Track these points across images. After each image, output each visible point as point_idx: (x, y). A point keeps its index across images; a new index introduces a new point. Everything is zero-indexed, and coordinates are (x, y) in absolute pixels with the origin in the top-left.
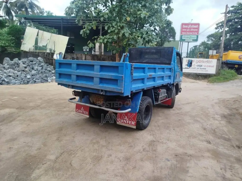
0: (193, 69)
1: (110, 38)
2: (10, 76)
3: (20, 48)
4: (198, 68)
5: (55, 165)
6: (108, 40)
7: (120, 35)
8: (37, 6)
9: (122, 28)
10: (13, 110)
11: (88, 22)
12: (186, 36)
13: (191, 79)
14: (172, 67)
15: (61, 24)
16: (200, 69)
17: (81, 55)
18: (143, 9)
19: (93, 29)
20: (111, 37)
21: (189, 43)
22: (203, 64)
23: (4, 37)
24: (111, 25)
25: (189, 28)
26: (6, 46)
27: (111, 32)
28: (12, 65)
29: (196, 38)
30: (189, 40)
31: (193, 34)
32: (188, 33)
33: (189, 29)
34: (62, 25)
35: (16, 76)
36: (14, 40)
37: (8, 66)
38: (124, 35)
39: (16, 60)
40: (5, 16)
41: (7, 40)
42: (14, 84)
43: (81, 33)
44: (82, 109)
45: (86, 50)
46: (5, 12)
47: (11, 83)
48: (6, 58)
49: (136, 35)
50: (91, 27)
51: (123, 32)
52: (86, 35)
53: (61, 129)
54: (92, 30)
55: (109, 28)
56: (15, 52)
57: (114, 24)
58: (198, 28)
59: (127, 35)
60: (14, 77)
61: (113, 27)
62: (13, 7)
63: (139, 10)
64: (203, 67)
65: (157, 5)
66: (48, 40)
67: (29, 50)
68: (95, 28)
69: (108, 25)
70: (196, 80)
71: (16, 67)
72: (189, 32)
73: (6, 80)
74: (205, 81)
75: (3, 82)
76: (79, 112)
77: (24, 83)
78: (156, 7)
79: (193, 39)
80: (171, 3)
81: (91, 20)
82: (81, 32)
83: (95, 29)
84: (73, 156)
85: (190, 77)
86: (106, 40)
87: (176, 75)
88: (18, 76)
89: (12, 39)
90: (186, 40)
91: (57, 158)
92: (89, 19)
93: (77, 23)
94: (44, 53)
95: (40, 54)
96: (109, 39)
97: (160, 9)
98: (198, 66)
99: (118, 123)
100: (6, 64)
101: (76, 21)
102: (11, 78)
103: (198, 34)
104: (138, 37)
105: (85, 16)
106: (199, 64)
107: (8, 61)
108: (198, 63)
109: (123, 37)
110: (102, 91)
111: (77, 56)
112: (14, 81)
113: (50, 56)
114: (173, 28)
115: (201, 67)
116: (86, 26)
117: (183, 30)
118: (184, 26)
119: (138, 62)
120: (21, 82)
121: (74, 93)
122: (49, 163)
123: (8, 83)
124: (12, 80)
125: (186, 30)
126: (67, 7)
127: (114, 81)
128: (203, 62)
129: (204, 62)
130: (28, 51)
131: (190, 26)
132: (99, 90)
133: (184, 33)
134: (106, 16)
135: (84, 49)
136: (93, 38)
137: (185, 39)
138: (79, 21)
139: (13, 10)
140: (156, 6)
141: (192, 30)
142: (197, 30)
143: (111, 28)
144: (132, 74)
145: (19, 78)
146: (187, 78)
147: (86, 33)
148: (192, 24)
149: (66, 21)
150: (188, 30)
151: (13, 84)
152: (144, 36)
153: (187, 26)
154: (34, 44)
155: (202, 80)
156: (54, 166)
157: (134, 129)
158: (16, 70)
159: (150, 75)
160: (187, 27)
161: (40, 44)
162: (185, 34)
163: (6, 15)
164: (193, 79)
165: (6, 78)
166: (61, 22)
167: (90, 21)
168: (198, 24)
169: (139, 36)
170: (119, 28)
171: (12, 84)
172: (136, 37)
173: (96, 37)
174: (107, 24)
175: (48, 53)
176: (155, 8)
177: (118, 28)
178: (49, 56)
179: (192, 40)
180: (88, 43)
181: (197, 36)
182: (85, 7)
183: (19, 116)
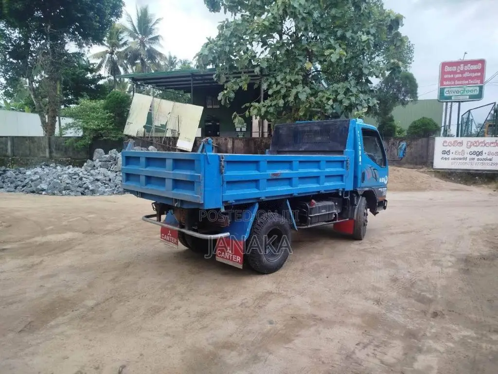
0: (460, 161)
1: (271, 106)
2: (98, 180)
3: (123, 132)
4: (473, 159)
5: (88, 314)
6: (268, 110)
7: (291, 99)
8: (160, 54)
9: (295, 83)
10: (76, 235)
11: (234, 77)
12: (452, 89)
13: (454, 181)
14: (344, 158)
15: (190, 84)
16: (478, 159)
17: (226, 139)
18: (338, 44)
19: (243, 89)
20: (274, 103)
21: (461, 103)
22: (485, 150)
23: (97, 113)
24: (273, 81)
25: (458, 71)
26: (100, 129)
27: (275, 92)
28: (105, 161)
29: (477, 93)
30: (461, 98)
31: (469, 84)
32: (457, 82)
33: (459, 73)
34: (192, 85)
35: (107, 180)
36: (114, 117)
37: (100, 163)
38: (296, 97)
39: (113, 152)
40: (108, 77)
41: (102, 118)
42: (102, 194)
43: (219, 98)
44: (168, 234)
45: (241, 129)
46: (109, 70)
47: (98, 192)
48: (97, 150)
49: (324, 96)
50: (238, 87)
51: (294, 91)
52: (228, 102)
53: (127, 265)
54: (239, 92)
55: (270, 86)
56: (114, 139)
57: (279, 79)
58: (482, 70)
59: (303, 97)
60: (104, 181)
61: (277, 83)
62: (120, 61)
63: (330, 47)
64: (484, 156)
65: (368, 33)
66: (169, 113)
67: (137, 134)
68: (245, 87)
69: (269, 81)
70: (466, 184)
71: (112, 165)
72: (459, 79)
73: (90, 186)
74: (490, 188)
75: (86, 191)
76: (165, 239)
77: (119, 193)
78: (364, 38)
79: (471, 94)
80: (400, 26)
81: (240, 73)
82: (220, 96)
83: (246, 89)
84: (122, 304)
85: (453, 179)
86: (263, 110)
87: (363, 174)
88: (110, 180)
89: (109, 116)
90: (453, 98)
91: (97, 305)
92: (235, 71)
93: (215, 79)
94: (161, 137)
95: (154, 141)
96: (268, 107)
97: (373, 41)
98: (472, 153)
99: (218, 259)
100: (98, 160)
101: (214, 76)
102: (99, 183)
103: (482, 82)
104: (328, 99)
105: (228, 68)
106: (473, 149)
107: (101, 154)
108: (472, 147)
109: (295, 102)
110: (176, 200)
111: (219, 140)
112: (102, 189)
113: (171, 143)
114: (411, 75)
115: (480, 157)
116: (229, 85)
117: (446, 76)
118: (447, 69)
119: (291, 150)
120: (114, 190)
121: (154, 207)
122: (82, 310)
123: (93, 192)
124: (99, 188)
125: (452, 76)
126: (197, 54)
127: (189, 184)
128: (483, 144)
129: (487, 145)
130: (135, 135)
131: (462, 67)
132: (173, 199)
133: (448, 83)
134: (265, 65)
135: (238, 127)
136: (243, 107)
137: (452, 96)
138: (219, 76)
139: (121, 66)
140: (365, 36)
141: (466, 75)
142: (479, 74)
143: (275, 86)
144: (221, 172)
145: (111, 184)
146: (446, 181)
147: (229, 99)
148: (466, 63)
149: (200, 78)
150: (457, 76)
151: (100, 195)
152: (339, 97)
153: (455, 67)
154: (144, 123)
155: (482, 184)
156: (86, 314)
157: (240, 269)
158: (111, 169)
159: (274, 174)
160: (454, 69)
161: (157, 123)
162: (451, 85)
163: (110, 75)
164: (460, 183)
165: (91, 183)
166: (190, 80)
167: (237, 74)
168: (482, 62)
169: (331, 97)
170: (289, 84)
171: (98, 194)
172: (324, 99)
173: (248, 105)
174: (268, 79)
175: (167, 137)
176: (363, 40)
177: (286, 85)
178: (169, 144)
179: (468, 97)
180: (233, 117)
181: (481, 88)
182: (227, 52)
183: (79, 244)
